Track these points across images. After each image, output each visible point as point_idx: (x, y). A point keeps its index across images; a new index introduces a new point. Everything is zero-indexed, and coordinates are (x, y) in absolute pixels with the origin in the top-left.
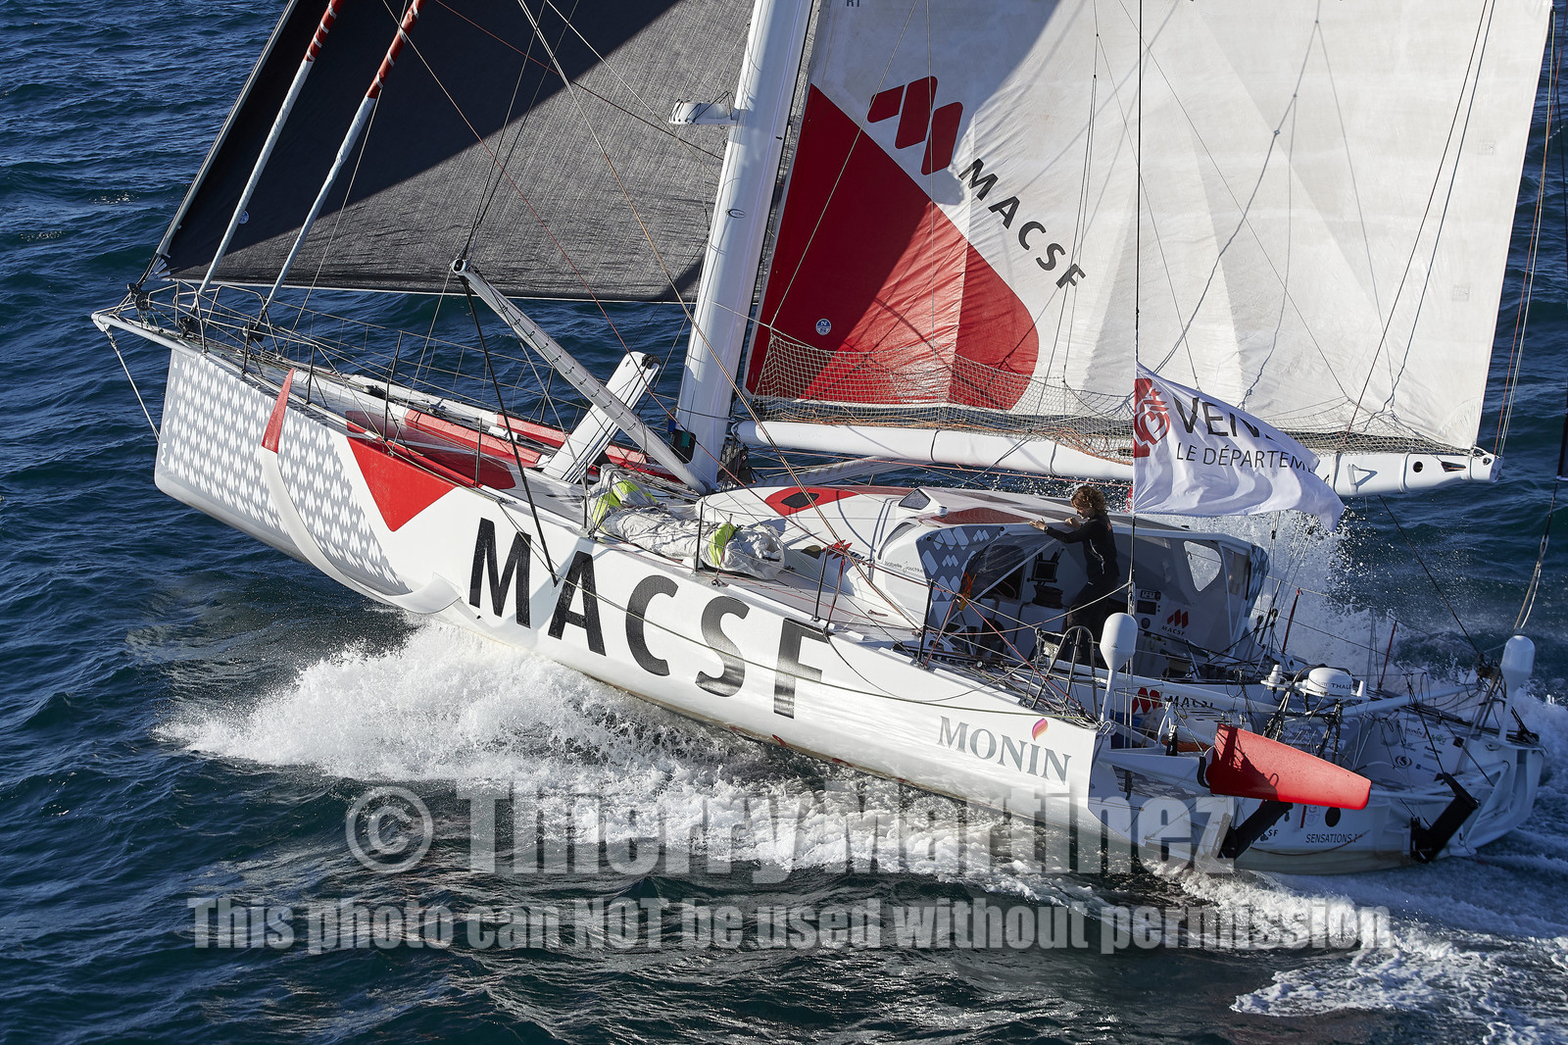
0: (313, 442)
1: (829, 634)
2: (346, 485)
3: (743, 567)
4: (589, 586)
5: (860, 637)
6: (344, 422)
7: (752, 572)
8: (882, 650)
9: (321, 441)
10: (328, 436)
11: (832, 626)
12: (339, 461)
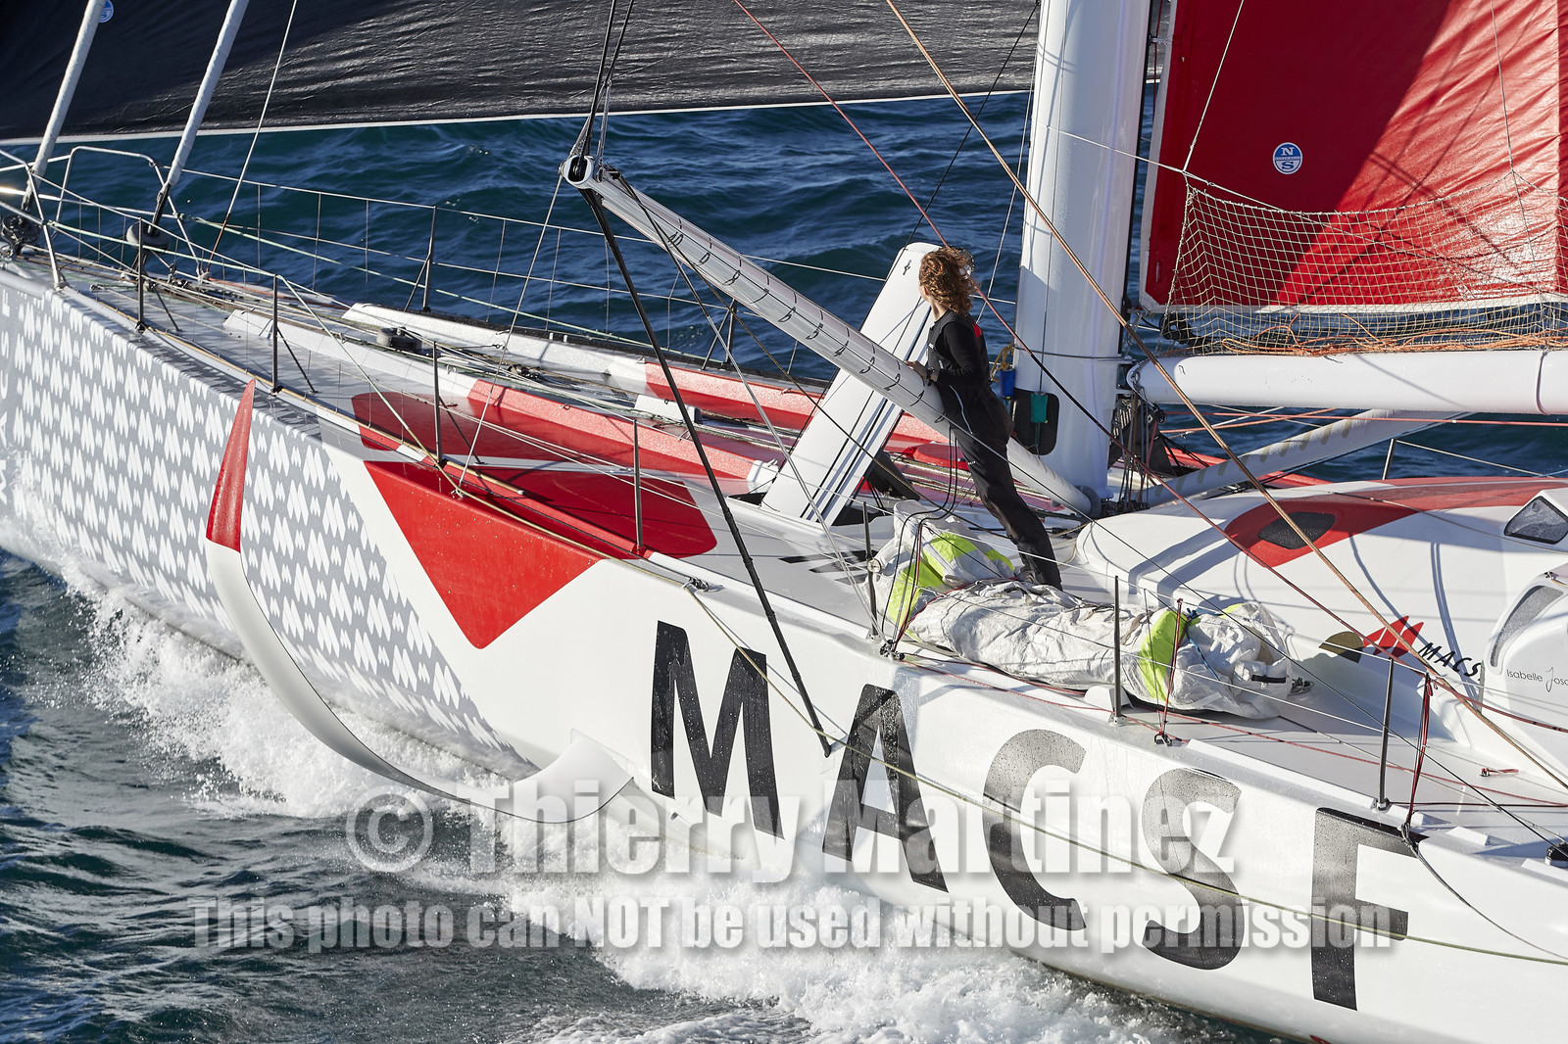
0: (296, 473)
1: (1416, 838)
2: (372, 557)
3: (1215, 700)
4: (899, 756)
5: (1479, 839)
6: (354, 426)
8: (1529, 864)
9: (313, 469)
10: (326, 461)
11: (1417, 820)
12: (354, 509)
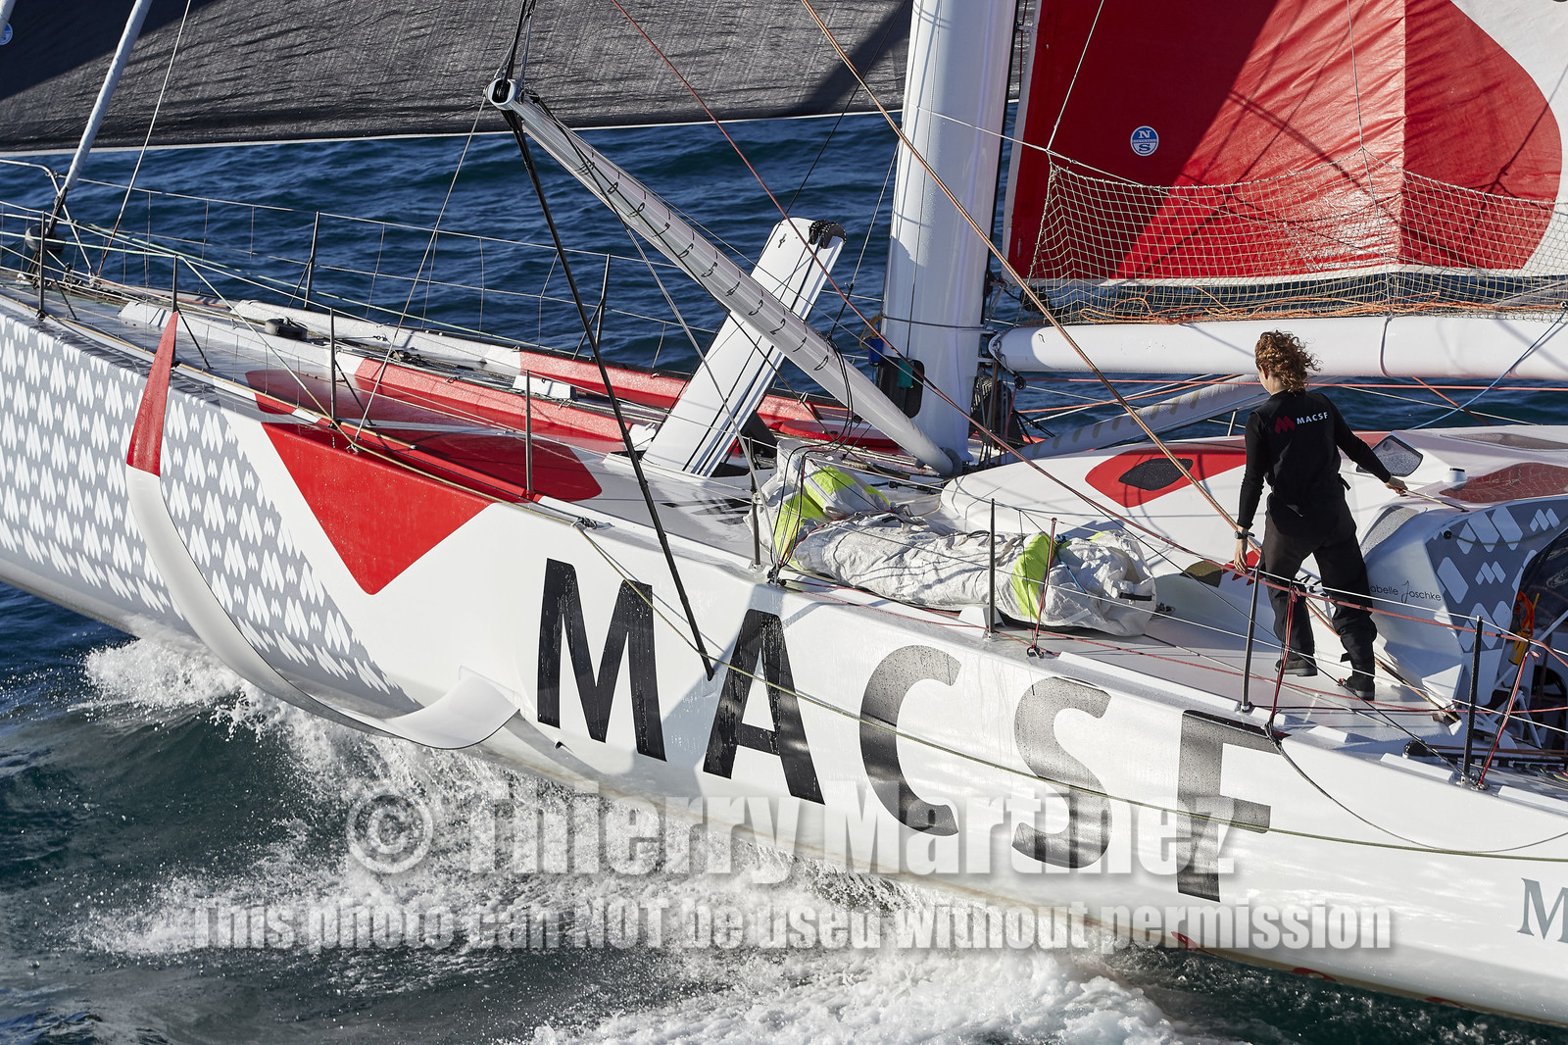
0: (194, 438)
1: (1278, 736)
2: (268, 513)
3: (1083, 616)
4: (779, 674)
5: (1340, 737)
6: (251, 394)
7: (1102, 624)
8: (1387, 758)
9: (211, 434)
10: (224, 424)
11: (1280, 720)
12: (251, 469)
